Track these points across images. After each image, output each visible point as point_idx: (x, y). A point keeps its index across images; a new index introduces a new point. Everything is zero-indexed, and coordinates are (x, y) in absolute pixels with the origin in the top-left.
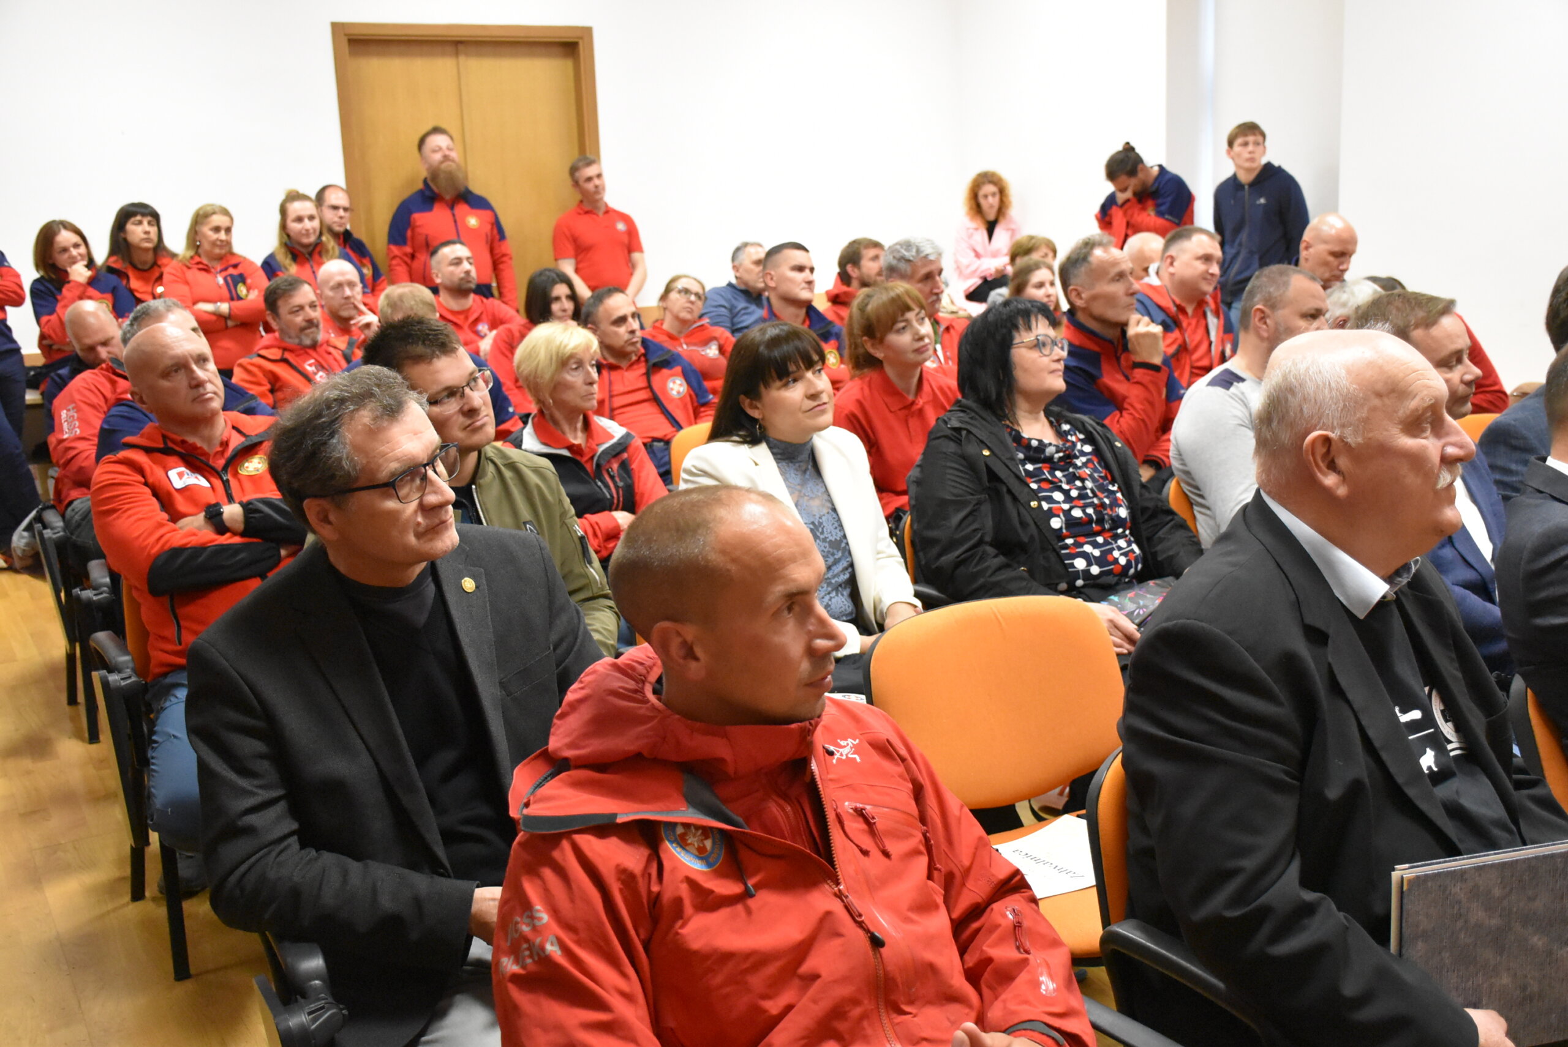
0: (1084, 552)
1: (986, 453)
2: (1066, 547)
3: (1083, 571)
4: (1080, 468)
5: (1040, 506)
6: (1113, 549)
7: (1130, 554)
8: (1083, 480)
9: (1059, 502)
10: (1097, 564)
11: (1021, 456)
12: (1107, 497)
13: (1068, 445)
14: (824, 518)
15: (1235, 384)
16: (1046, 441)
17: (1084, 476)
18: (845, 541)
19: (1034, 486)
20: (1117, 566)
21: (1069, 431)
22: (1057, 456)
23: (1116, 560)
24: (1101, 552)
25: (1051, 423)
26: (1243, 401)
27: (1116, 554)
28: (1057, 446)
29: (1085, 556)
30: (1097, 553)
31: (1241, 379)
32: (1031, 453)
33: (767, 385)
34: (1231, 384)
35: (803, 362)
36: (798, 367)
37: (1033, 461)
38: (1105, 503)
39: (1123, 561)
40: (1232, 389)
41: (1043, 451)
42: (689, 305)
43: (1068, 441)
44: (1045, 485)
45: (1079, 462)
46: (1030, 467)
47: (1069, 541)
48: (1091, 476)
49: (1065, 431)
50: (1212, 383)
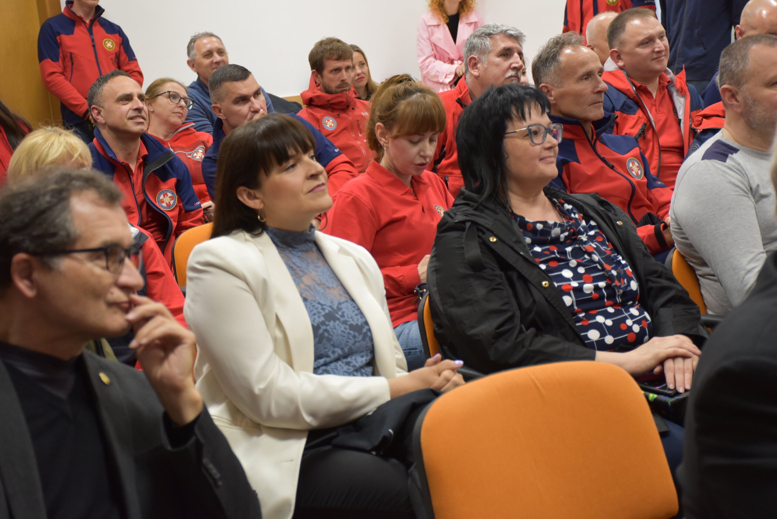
0: (597, 323)
1: (493, 239)
2: (580, 320)
3: (597, 341)
4: (585, 243)
5: (551, 285)
6: (626, 318)
7: (643, 322)
8: (590, 254)
9: (568, 280)
10: (610, 334)
11: (528, 240)
12: (614, 268)
13: (571, 222)
14: (343, 306)
15: (730, 155)
16: (551, 222)
17: (590, 250)
18: (366, 327)
19: (543, 267)
20: (631, 333)
21: (572, 210)
22: (562, 236)
23: (630, 329)
24: (613, 321)
25: (554, 204)
26: (740, 171)
27: (629, 322)
28: (561, 225)
29: (598, 326)
30: (609, 323)
31: (735, 150)
32: (538, 236)
33: (268, 172)
34: (727, 156)
35: (301, 147)
36: (297, 151)
37: (540, 244)
38: (612, 275)
39: (636, 328)
40: (728, 161)
41: (549, 233)
42: (179, 110)
43: (571, 219)
44: (553, 264)
45: (584, 238)
46: (538, 249)
47: (582, 315)
48: (597, 249)
49: (568, 210)
50: (707, 156)
